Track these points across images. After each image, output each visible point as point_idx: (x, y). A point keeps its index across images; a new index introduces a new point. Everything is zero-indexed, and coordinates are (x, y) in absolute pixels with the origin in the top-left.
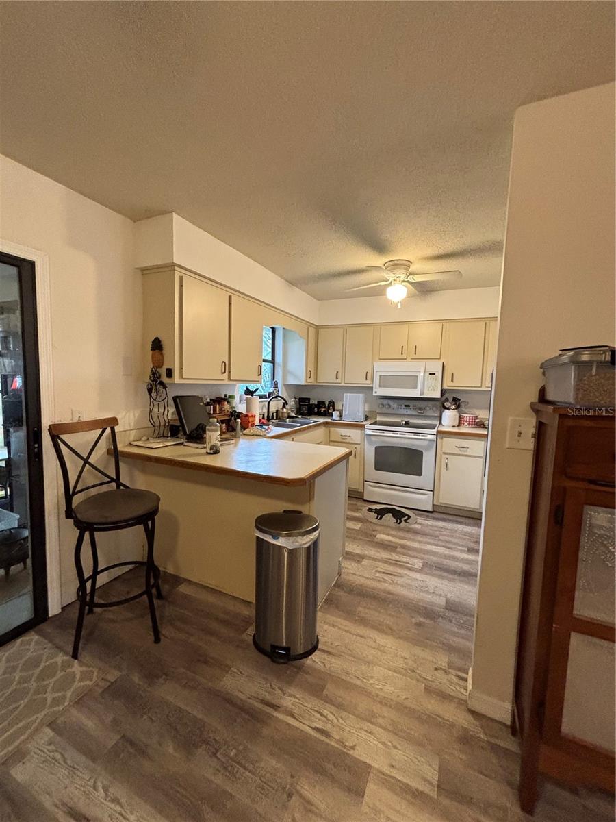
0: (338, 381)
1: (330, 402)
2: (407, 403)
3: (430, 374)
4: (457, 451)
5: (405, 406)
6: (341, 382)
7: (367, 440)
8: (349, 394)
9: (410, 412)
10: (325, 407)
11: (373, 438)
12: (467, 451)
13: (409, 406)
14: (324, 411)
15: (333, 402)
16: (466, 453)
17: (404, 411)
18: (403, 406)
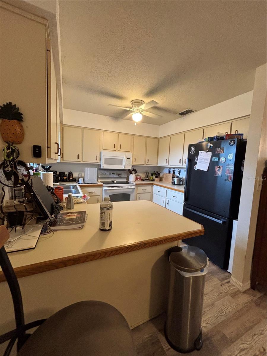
0: (78, 160)
1: (69, 173)
2: (113, 172)
3: (128, 158)
4: (143, 192)
5: (113, 173)
6: (80, 161)
7: (105, 193)
8: (89, 168)
9: (115, 176)
10: (66, 176)
11: (108, 191)
12: (145, 191)
13: (114, 173)
14: (66, 178)
15: (72, 173)
16: (146, 192)
17: (112, 176)
18: (112, 174)
